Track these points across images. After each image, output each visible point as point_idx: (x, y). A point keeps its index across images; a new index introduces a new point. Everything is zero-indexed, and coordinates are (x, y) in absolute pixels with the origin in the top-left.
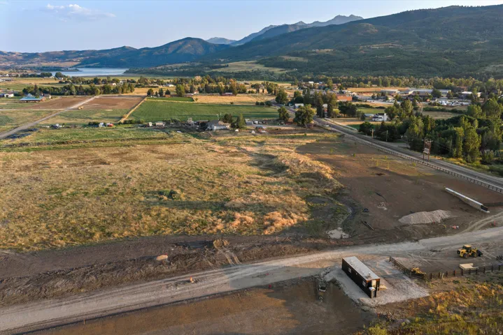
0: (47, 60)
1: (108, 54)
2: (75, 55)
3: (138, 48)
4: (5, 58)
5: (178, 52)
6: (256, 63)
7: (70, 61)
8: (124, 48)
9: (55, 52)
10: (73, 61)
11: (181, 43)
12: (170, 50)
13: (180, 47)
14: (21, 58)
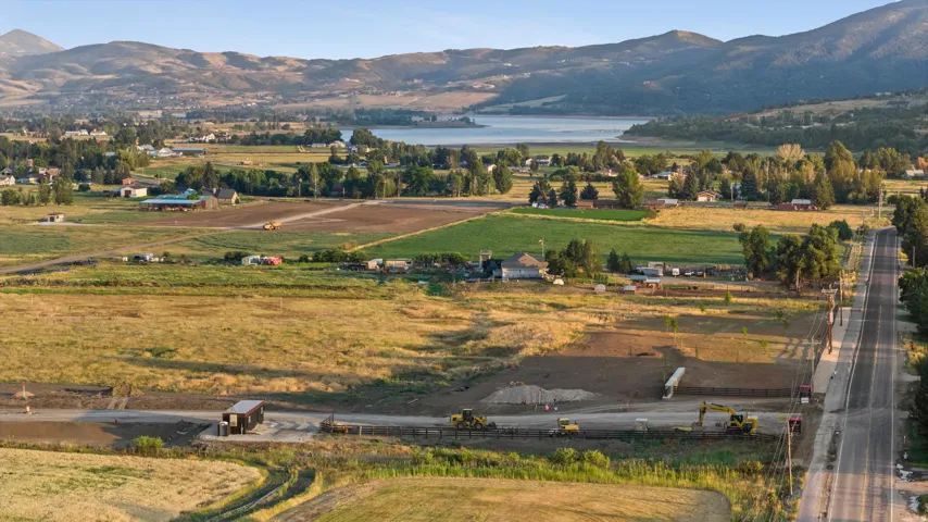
0: (385, 87)
1: (604, 63)
2: (484, 68)
4: (247, 79)
7: (460, 88)
10: (472, 89)
14: (298, 78)
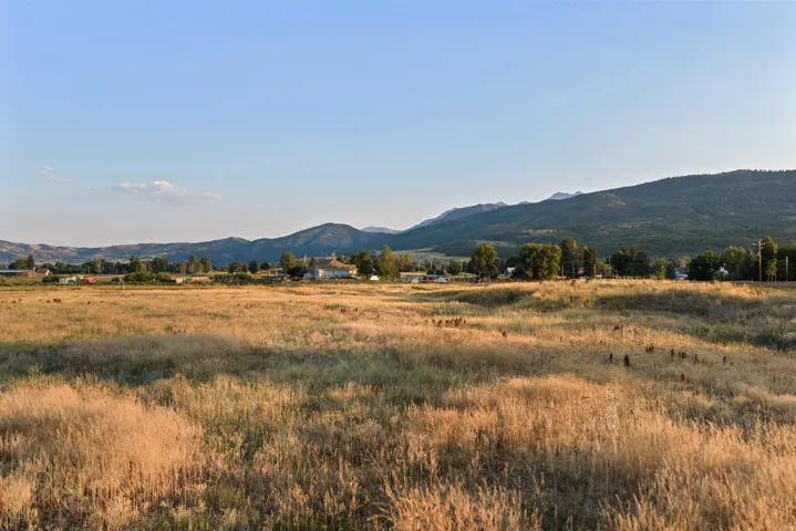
3: (251, 240)
5: (313, 243)
6: (431, 251)
8: (231, 239)
9: (127, 246)
11: (316, 231)
12: (300, 242)
13: (316, 237)
